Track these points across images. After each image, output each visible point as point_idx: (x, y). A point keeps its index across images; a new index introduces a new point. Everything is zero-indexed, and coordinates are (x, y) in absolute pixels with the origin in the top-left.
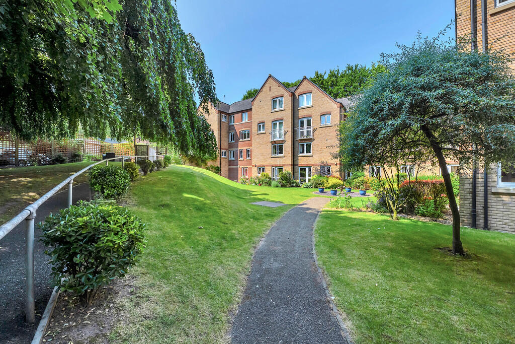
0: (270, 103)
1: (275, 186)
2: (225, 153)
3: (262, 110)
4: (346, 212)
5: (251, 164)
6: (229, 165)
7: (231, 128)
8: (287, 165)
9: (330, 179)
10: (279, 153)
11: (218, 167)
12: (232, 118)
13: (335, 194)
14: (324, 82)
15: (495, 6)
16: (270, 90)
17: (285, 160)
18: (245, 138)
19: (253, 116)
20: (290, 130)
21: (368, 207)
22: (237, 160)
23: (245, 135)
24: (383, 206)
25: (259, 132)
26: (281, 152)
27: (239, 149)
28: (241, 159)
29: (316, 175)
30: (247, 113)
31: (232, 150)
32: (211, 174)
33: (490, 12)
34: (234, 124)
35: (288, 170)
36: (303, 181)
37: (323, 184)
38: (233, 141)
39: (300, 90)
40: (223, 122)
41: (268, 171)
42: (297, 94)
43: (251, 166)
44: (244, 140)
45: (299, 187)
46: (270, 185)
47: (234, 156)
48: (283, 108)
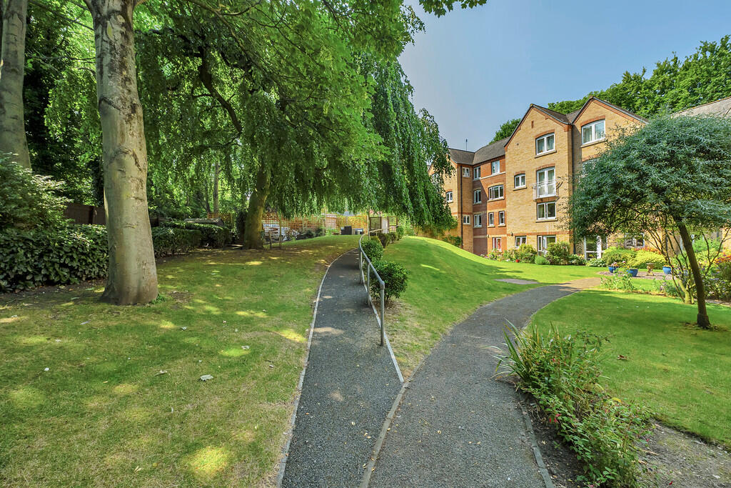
0: (533, 145)
1: (541, 262)
2: (468, 218)
3: (521, 154)
5: (505, 233)
6: (474, 235)
7: (476, 184)
8: (563, 233)
10: (550, 216)
11: (458, 238)
12: (478, 170)
16: (532, 126)
17: (558, 225)
18: (497, 196)
19: (507, 166)
20: (566, 180)
21: (661, 290)
22: (485, 227)
23: (497, 192)
25: (517, 188)
26: (552, 213)
27: (488, 211)
28: (491, 225)
29: (614, 248)
30: (498, 162)
31: (478, 215)
32: (448, 247)
34: (480, 178)
35: (564, 239)
36: (591, 257)
37: (626, 260)
38: (479, 202)
39: (584, 117)
40: (465, 178)
41: (532, 242)
42: (578, 125)
43: (506, 235)
44: (494, 199)
45: (583, 264)
46: (533, 262)
47: (480, 222)
48: (554, 150)
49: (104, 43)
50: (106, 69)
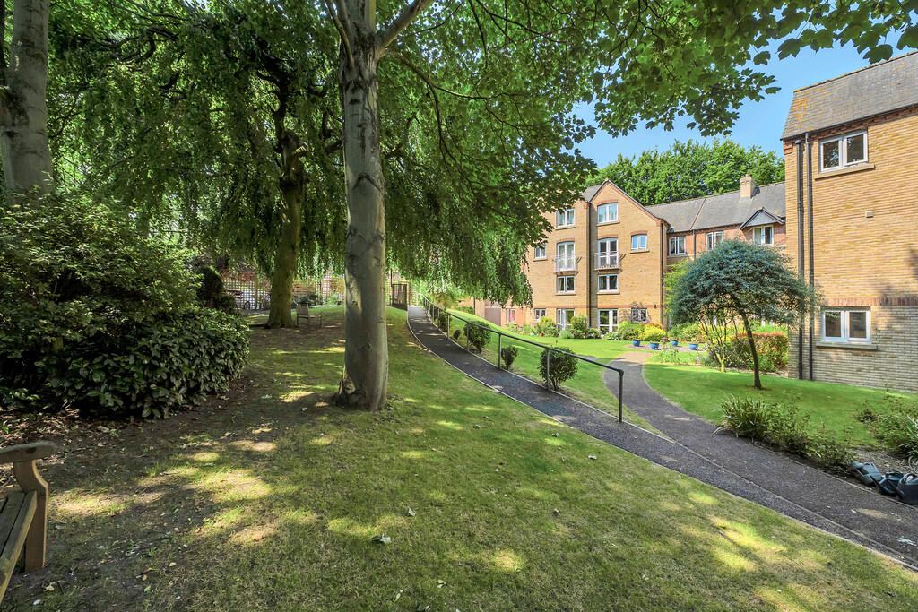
0: (554, 218)
1: (565, 336)
4: (671, 366)
6: (487, 305)
8: (581, 307)
9: (646, 327)
10: (568, 289)
11: (471, 308)
13: (656, 347)
14: (633, 173)
15: (820, 170)
17: (577, 299)
20: (585, 255)
21: (696, 362)
24: (713, 360)
25: (537, 258)
26: (571, 286)
29: (626, 322)
33: (815, 176)
35: (581, 313)
36: (604, 331)
37: (636, 334)
39: (600, 199)
41: (551, 315)
42: (594, 203)
45: (599, 338)
46: (557, 335)
48: (573, 225)
49: (365, 111)
50: (368, 143)
